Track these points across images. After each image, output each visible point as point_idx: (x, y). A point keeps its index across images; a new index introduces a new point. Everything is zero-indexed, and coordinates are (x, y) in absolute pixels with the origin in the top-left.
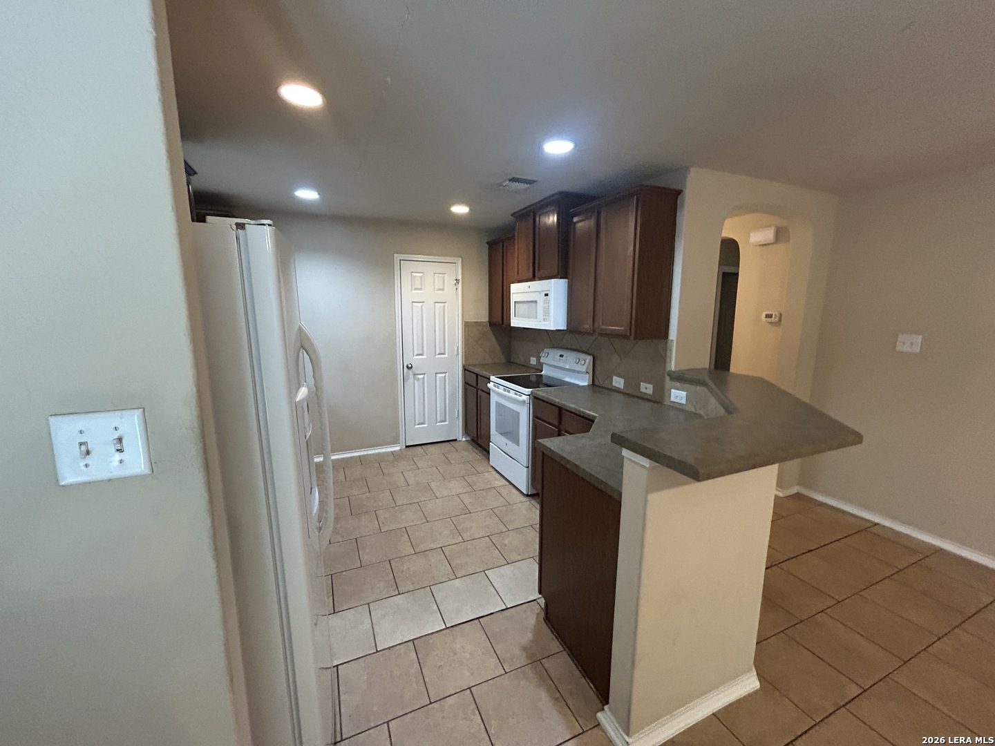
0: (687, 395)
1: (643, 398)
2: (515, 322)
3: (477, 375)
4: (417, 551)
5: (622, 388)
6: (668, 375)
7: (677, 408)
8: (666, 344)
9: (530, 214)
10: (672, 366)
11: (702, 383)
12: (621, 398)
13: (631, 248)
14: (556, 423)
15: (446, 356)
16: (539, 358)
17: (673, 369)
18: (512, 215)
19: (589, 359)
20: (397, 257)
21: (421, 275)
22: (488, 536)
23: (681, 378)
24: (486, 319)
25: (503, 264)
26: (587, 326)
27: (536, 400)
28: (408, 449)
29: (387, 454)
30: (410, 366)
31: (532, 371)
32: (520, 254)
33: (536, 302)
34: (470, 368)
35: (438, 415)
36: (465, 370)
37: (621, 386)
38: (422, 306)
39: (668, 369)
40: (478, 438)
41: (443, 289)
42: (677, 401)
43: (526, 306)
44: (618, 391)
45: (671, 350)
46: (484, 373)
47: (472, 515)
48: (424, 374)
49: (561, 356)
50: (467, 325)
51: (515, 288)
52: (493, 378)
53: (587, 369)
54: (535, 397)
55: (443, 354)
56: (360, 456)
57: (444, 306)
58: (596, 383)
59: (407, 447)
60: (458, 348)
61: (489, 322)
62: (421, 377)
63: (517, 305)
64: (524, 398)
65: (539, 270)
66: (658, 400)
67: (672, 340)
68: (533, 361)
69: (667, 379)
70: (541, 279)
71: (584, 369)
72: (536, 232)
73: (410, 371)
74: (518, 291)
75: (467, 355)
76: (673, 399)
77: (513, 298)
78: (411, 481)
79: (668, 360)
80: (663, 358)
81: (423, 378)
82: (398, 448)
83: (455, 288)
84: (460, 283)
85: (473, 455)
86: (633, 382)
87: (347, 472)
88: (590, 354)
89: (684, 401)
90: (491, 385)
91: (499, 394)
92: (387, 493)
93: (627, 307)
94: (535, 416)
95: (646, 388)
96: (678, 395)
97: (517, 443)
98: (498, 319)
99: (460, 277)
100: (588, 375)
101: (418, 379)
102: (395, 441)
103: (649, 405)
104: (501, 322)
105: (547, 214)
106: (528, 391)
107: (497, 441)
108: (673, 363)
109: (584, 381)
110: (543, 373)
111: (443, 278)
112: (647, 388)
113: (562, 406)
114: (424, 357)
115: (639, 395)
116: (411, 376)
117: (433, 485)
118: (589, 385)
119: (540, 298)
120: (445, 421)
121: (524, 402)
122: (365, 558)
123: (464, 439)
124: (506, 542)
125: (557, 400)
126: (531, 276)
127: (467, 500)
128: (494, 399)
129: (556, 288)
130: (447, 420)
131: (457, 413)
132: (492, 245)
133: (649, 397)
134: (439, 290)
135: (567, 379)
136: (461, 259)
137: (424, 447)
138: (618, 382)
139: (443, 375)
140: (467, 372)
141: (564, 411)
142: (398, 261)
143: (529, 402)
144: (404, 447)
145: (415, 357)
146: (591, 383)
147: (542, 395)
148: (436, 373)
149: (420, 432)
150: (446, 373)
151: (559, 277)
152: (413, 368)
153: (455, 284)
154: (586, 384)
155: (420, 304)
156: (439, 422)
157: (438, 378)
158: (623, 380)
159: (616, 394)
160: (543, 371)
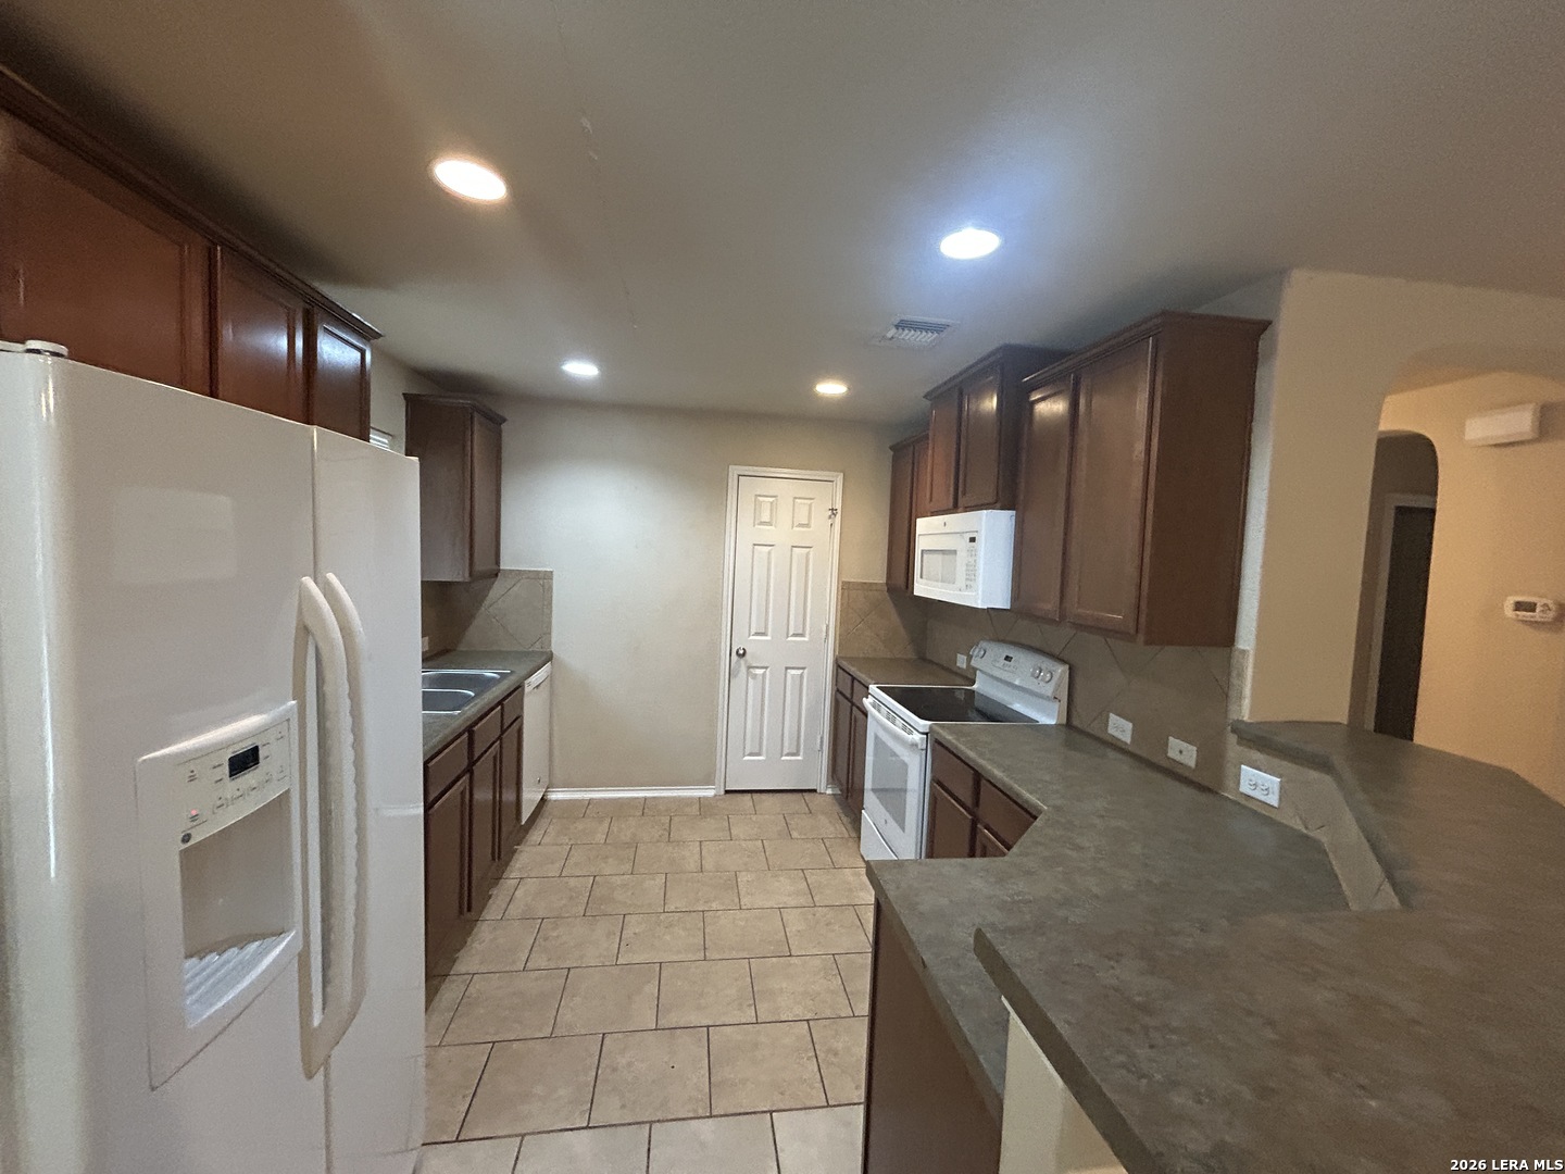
0: (1282, 788)
1: (1173, 772)
2: (921, 589)
3: (853, 679)
4: (663, 1023)
5: (1129, 741)
6: (1233, 731)
7: (1251, 810)
8: (1230, 658)
9: (956, 391)
10: (1245, 709)
11: (1324, 765)
12: (1124, 767)
13: (1140, 446)
14: (968, 801)
15: (806, 639)
16: (970, 658)
17: (1246, 719)
18: (925, 397)
19: (1061, 671)
20: (734, 470)
21: (771, 499)
22: (808, 1020)
23: (1265, 742)
24: (883, 580)
25: (912, 483)
26: (1049, 606)
27: (939, 749)
28: (728, 796)
29: (688, 801)
30: (741, 652)
31: (959, 680)
32: (936, 468)
33: (955, 552)
34: (844, 664)
35: (786, 744)
36: (838, 667)
37: (1126, 737)
38: (769, 553)
39: (1233, 716)
40: (850, 798)
41: (807, 525)
42: (1257, 794)
43: (939, 557)
44: (1116, 746)
45: (1241, 675)
46: (862, 676)
47: (793, 960)
48: (766, 668)
49: (1008, 658)
50: (846, 588)
51: (923, 525)
52: (873, 688)
53: (1056, 690)
54: (938, 742)
55: (802, 635)
56: (646, 799)
57: (808, 555)
58: (1075, 723)
59: (727, 792)
60: (828, 626)
61: (887, 584)
62: (760, 672)
63: (925, 556)
64: (917, 738)
65: (964, 494)
66: (1208, 783)
67: (1244, 652)
68: (961, 661)
69: (1232, 739)
70: (967, 509)
71: (1049, 690)
72: (962, 426)
73: (742, 661)
74: (930, 530)
75: (844, 640)
76: (1245, 788)
77: (921, 544)
78: (709, 864)
79: (1232, 693)
80: (1221, 689)
81: (764, 675)
82: (710, 793)
83: (830, 521)
84: (839, 516)
85: (831, 825)
86: (1152, 731)
87: (615, 829)
88: (1062, 661)
89: (1273, 800)
90: (867, 702)
91: (878, 721)
92: (660, 879)
93: (1130, 569)
94: (937, 781)
95: (1181, 752)
96: (1259, 783)
97: (901, 822)
98: (901, 581)
99: (838, 506)
100: (1056, 705)
101: (755, 677)
102: (708, 780)
103: (1187, 792)
104: (903, 587)
105: (980, 394)
106: (924, 724)
107: (873, 812)
108: (1246, 703)
109: (1047, 717)
110: (975, 687)
111: (810, 505)
112: (1183, 752)
113: (983, 773)
114: (768, 638)
115: (1164, 763)
116: (743, 669)
117: (744, 878)
118: (1058, 726)
119: (961, 544)
120: (796, 754)
121: (914, 745)
122: (567, 1016)
123: (829, 792)
124: (840, 1046)
125: (972, 754)
126: (951, 505)
127: (795, 921)
128: (872, 730)
129: (993, 528)
130: (801, 754)
131: (819, 741)
132: (898, 451)
133: (1187, 774)
134: (801, 525)
135: (1018, 707)
136: (842, 475)
137: (756, 796)
138: (1120, 728)
139: (799, 672)
140: (841, 671)
141: (983, 782)
142: (736, 476)
143: (924, 746)
144: (723, 793)
145: (752, 638)
146: (1064, 721)
147: (948, 737)
148: (787, 668)
149: (750, 769)
150: (804, 668)
151: (998, 505)
152: (748, 656)
153: (830, 517)
154: (1054, 723)
155: (768, 549)
156: (788, 755)
157: (789, 676)
158: (1129, 726)
159: (1112, 754)
160: (974, 683)
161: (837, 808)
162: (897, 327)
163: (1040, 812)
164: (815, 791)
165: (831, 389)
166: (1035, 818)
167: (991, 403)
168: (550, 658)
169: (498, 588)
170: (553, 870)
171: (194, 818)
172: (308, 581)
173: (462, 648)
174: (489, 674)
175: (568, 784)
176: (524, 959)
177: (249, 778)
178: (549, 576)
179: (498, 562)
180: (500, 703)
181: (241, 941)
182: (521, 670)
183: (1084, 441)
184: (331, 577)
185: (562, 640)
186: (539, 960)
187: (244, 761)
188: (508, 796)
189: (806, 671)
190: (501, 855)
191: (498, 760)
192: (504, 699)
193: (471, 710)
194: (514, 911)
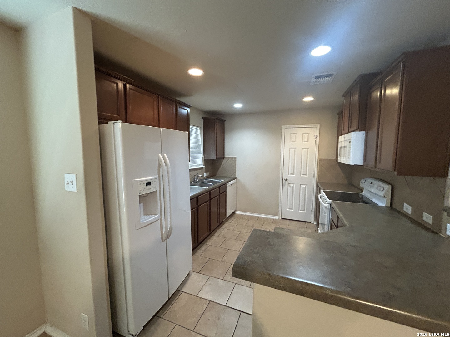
2: (339, 159)
5: (410, 213)
6: (446, 210)
8: (445, 182)
9: (349, 93)
12: (407, 222)
14: (336, 225)
15: (307, 176)
17: (449, 206)
18: (342, 96)
20: (284, 127)
21: (295, 134)
24: (334, 158)
26: (372, 163)
27: (332, 209)
28: (282, 220)
29: (270, 219)
30: (286, 179)
31: (358, 191)
33: (346, 147)
35: (300, 207)
36: (317, 185)
37: (409, 212)
38: (295, 150)
39: (445, 205)
41: (308, 141)
43: (343, 149)
44: (405, 215)
45: (448, 188)
46: (321, 188)
48: (294, 184)
49: (372, 183)
50: (321, 161)
51: (340, 139)
52: (322, 191)
53: (386, 193)
54: (332, 207)
56: (259, 217)
57: (308, 150)
58: (394, 206)
59: (282, 219)
60: (314, 172)
62: (292, 185)
64: (327, 205)
65: (350, 127)
66: (435, 230)
69: (445, 213)
72: (351, 104)
73: (286, 182)
75: (320, 176)
76: (447, 232)
77: (339, 145)
79: (445, 196)
80: (442, 194)
81: (293, 186)
82: (277, 218)
83: (315, 140)
84: (318, 138)
86: (418, 210)
87: (249, 222)
88: (388, 183)
90: (319, 195)
94: (332, 219)
99: (318, 135)
100: (385, 200)
101: (290, 186)
102: (276, 214)
105: (355, 94)
106: (330, 201)
107: (320, 229)
109: (383, 203)
110: (363, 193)
111: (308, 136)
112: (428, 218)
113: (338, 215)
114: (294, 175)
115: (420, 222)
116: (287, 184)
118: (386, 207)
119: (347, 144)
120: (304, 211)
123: (315, 223)
130: (306, 210)
131: (311, 207)
132: (339, 115)
133: (429, 227)
134: (305, 141)
135: (374, 200)
136: (319, 125)
138: (408, 209)
139: (304, 186)
141: (339, 218)
142: (284, 128)
143: (329, 208)
144: (281, 218)
146: (389, 205)
148: (301, 185)
149: (289, 213)
150: (306, 185)
151: (359, 130)
152: (288, 181)
153: (315, 138)
154: (384, 205)
155: (294, 149)
156: (301, 210)
157: (301, 188)
158: (410, 207)
159: (404, 219)
160: (363, 191)
163: (345, 226)
164: (310, 222)
165: (308, 99)
168: (235, 178)
169: (224, 161)
170: (232, 228)
171: (141, 191)
172: (160, 155)
173: (217, 175)
174: (219, 181)
175: (241, 210)
176: (220, 245)
177: (149, 187)
178: (235, 158)
179: (224, 155)
180: (219, 187)
182: (226, 181)
184: (165, 155)
185: (239, 174)
186: (223, 246)
187: (148, 184)
188: (222, 211)
189: (307, 186)
190: (220, 224)
191: (219, 200)
192: (220, 186)
193: (210, 187)
194: (221, 235)
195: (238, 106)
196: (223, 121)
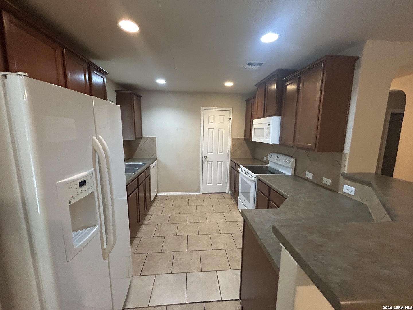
0: (355, 190)
1: (325, 187)
2: (254, 139)
3: (236, 164)
4: (189, 249)
5: (311, 179)
6: (342, 175)
7: (347, 197)
8: (342, 155)
9: (264, 83)
10: (346, 169)
11: (368, 184)
12: (310, 185)
13: (318, 96)
14: (267, 194)
15: (223, 153)
16: (267, 158)
17: (346, 172)
18: (255, 85)
19: (293, 160)
20: (203, 108)
21: (213, 116)
22: (225, 249)
23: (351, 178)
24: (243, 137)
25: (251, 110)
26: (290, 142)
27: (259, 181)
28: (203, 194)
29: (193, 196)
30: (206, 157)
31: (264, 164)
32: (258, 105)
33: (264, 129)
34: (233, 160)
35: (218, 181)
36: (231, 161)
37: (311, 178)
39: (342, 171)
40: (235, 195)
41: (223, 123)
42: (348, 192)
43: (259, 130)
44: (308, 180)
45: (345, 160)
46: (238, 163)
47: (221, 235)
49: (278, 157)
50: (234, 140)
51: (255, 121)
52: (241, 166)
53: (292, 165)
54: (259, 180)
55: (222, 152)
56: (182, 195)
57: (223, 131)
58: (296, 174)
59: (203, 193)
60: (228, 150)
61: (244, 138)
62: (211, 162)
63: (255, 130)
64: (253, 178)
65: (266, 112)
66: (334, 189)
67: (346, 154)
68: (265, 159)
69: (342, 177)
70: (267, 117)
71: (289, 165)
72: (266, 94)
73: (206, 160)
74: (256, 123)
75: (233, 153)
76: (344, 190)
77: (254, 127)
78: (199, 211)
79: (342, 165)
80: (339, 164)
81: (212, 163)
82: (199, 194)
83: (229, 122)
84: (231, 120)
85: (230, 201)
86: (318, 176)
87: (175, 202)
88: (292, 157)
89: (353, 194)
90: (239, 170)
91: (242, 174)
92: (186, 215)
93: (314, 131)
94: (258, 190)
95: (326, 181)
96: (349, 189)
97: (249, 200)
98: (248, 137)
99: (231, 117)
100: (291, 170)
101: (209, 164)
102: (198, 190)
103: (328, 192)
104: (249, 139)
105: (271, 84)
106: (255, 175)
107: (241, 198)
108: (346, 168)
109: (289, 172)
110: (268, 165)
111: (223, 118)
112: (327, 181)
113: (271, 187)
114: (213, 153)
115: (322, 184)
116: (206, 162)
117: (208, 214)
118: (292, 175)
119: (265, 126)
120: (221, 183)
121: (252, 180)
122: (165, 248)
123: (229, 193)
124: (233, 255)
125: (269, 183)
126: (262, 115)
127: (221, 226)
128: (241, 176)
129: (275, 121)
130: (222, 183)
131: (226, 180)
132: (247, 101)
133: (328, 187)
134: (221, 123)
135: (280, 170)
136: (232, 108)
137: (210, 194)
138: (309, 175)
139: (221, 162)
140: (232, 162)
141: (271, 190)
142: (203, 110)
143: (255, 181)
144: (202, 193)
145: (208, 153)
146: (293, 174)
147: (262, 178)
148: (218, 161)
149: (209, 187)
150: (222, 161)
151: (276, 115)
152: (207, 158)
153: (229, 120)
154: (290, 174)
155: (212, 130)
156: (218, 184)
157: (218, 164)
158: (312, 174)
159: (307, 182)
160: (268, 164)
161: (231, 197)
162: (248, 65)
163: (287, 197)
164: (226, 193)
165: (229, 84)
166: (286, 199)
167: (274, 87)
168: (156, 159)
169: (142, 142)
170: (160, 212)
171: (72, 197)
172: (94, 138)
173: (134, 157)
174: (141, 163)
175: (163, 191)
176: (154, 234)
177: (84, 188)
178: (155, 138)
179: (142, 135)
180: (144, 171)
181: (86, 228)
182: (149, 162)
183: (301, 95)
184: (100, 136)
185: (160, 154)
186: (157, 234)
187: (83, 184)
188: (148, 194)
189: (223, 162)
190: (147, 209)
191: (145, 185)
192: (145, 170)
193: (137, 173)
194: (150, 222)
195: (161, 81)
196: (139, 97)
